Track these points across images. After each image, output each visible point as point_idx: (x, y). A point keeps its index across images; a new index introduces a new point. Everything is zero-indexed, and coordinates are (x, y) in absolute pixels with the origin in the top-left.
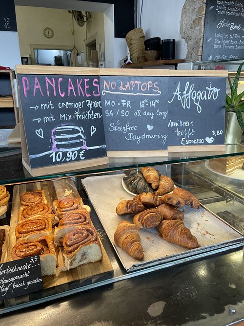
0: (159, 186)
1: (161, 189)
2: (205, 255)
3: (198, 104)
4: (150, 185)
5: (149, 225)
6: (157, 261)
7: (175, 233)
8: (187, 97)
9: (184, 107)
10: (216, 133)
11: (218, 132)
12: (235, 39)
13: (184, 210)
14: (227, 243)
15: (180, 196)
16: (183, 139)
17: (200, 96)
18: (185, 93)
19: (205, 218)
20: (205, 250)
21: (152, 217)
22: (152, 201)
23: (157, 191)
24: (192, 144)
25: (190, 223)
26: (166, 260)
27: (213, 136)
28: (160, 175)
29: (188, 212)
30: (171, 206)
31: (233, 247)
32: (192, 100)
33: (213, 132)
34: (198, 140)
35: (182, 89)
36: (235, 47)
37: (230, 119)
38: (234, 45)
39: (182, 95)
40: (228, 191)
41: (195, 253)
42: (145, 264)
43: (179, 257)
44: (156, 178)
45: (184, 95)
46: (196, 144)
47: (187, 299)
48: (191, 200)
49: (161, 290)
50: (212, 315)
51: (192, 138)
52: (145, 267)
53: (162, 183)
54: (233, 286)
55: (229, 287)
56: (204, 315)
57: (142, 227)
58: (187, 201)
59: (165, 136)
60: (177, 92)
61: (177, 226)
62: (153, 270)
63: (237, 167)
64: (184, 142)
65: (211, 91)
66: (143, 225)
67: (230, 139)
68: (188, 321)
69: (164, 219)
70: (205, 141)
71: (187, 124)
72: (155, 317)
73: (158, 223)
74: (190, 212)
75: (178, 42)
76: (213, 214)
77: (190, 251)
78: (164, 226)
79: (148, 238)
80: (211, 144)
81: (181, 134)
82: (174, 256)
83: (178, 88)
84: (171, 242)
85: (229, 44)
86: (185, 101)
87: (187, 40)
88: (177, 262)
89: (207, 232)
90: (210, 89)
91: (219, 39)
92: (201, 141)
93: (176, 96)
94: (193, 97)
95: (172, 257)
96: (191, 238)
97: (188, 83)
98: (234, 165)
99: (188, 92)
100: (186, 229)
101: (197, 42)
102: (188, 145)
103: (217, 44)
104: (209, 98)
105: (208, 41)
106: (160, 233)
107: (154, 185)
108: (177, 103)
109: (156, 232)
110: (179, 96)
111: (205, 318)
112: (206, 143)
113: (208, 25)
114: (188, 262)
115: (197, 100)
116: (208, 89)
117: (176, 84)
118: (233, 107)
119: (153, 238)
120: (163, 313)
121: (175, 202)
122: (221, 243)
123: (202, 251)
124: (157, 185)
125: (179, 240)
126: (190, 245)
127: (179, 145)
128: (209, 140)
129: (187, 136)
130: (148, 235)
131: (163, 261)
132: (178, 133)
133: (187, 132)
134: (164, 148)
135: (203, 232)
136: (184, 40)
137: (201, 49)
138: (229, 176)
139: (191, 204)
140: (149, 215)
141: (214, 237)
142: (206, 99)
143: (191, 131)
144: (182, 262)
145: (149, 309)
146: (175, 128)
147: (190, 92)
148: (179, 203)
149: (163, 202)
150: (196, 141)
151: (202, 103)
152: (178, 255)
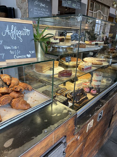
0: (11, 83)
1: (12, 85)
2: (34, 111)
3: (20, 37)
4: (6, 83)
5: (5, 103)
6: (9, 120)
7: (18, 104)
8: (13, 33)
9: (13, 39)
10: (31, 52)
11: (32, 51)
12: (43, 11)
13: (25, 93)
14: (44, 103)
15: (22, 86)
16: (15, 55)
17: (20, 33)
18: (12, 31)
19: (35, 94)
20: (34, 109)
21: (6, 99)
22: (6, 91)
23: (10, 86)
24: (20, 58)
25: (27, 98)
26: (14, 118)
27: (30, 54)
28: (11, 78)
29: (27, 93)
30: (17, 92)
31: (47, 104)
32: (16, 35)
33: (30, 51)
34: (23, 56)
35: (10, 29)
36: (44, 15)
37: (38, 46)
38: (44, 14)
39: (10, 32)
40: (44, 80)
41: (29, 111)
42: (2, 123)
43: (21, 115)
44: (8, 79)
45: (12, 32)
46: (22, 58)
47: (25, 133)
48: (27, 87)
49: (11, 133)
50: (36, 136)
51: (20, 55)
52: (2, 125)
53: (13, 81)
54: (46, 121)
55: (45, 122)
56: (33, 137)
57: (1, 105)
58: (25, 88)
59: (3, 54)
60: (7, 30)
61: (19, 101)
62: (7, 125)
63: (47, 69)
64: (16, 57)
65: (26, 31)
66: (1, 104)
67: (39, 55)
68: (25, 143)
69: (13, 99)
70: (27, 56)
71: (16, 48)
72: (8, 147)
73: (9, 101)
74: (28, 93)
75: (16, 9)
76: (38, 92)
77: (26, 111)
78: (13, 102)
79: (5, 110)
80: (30, 58)
81: (13, 53)
82: (18, 115)
83: (7, 28)
84: (17, 109)
85: (41, 13)
86: (13, 36)
87: (21, 9)
88: (20, 118)
89: (35, 100)
90: (25, 30)
91: (36, 10)
92: (25, 56)
93: (7, 32)
94: (17, 33)
95: (17, 116)
96: (27, 104)
97: (12, 25)
98: (46, 69)
99: (13, 30)
100: (24, 101)
101: (25, 10)
102: (18, 58)
103: (35, 13)
104: (25, 35)
105: (31, 10)
106: (11, 106)
107: (8, 83)
108: (8, 36)
109: (10, 106)
110: (8, 32)
111: (33, 139)
112: (27, 57)
113: (30, 2)
114: (26, 116)
115: (19, 35)
116: (24, 30)
117: (6, 26)
118: (38, 40)
119: (7, 109)
120: (12, 144)
121: (19, 90)
122: (41, 104)
123: (33, 109)
124: (10, 82)
125: (21, 107)
126: (26, 108)
127: (13, 59)
128: (29, 56)
129: (17, 54)
130: (5, 109)
131: (12, 119)
132: (12, 52)
133: (16, 52)
134: (4, 60)
135: (33, 101)
136: (19, 8)
137: (28, 14)
138: (44, 74)
139: (28, 89)
140: (4, 98)
141: (39, 102)
142: (24, 35)
143: (18, 51)
144: (23, 117)
145: (5, 144)
146: (9, 50)
147: (15, 31)
148: (21, 90)
149: (13, 91)
150: (22, 57)
151: (22, 37)
152: (21, 114)
